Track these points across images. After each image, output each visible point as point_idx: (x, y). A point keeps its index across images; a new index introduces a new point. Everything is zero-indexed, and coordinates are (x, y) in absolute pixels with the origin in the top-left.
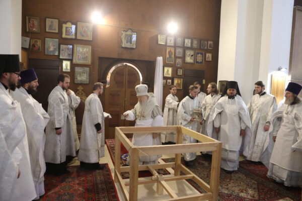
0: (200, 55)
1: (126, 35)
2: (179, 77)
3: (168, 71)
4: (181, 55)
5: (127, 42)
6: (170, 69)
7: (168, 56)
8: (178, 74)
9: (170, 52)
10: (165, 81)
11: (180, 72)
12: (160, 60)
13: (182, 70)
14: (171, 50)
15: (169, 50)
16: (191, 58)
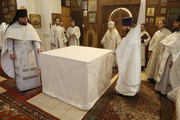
3: (151, 11)
8: (161, 13)
10: (148, 19)
11: (164, 11)
13: (166, 9)
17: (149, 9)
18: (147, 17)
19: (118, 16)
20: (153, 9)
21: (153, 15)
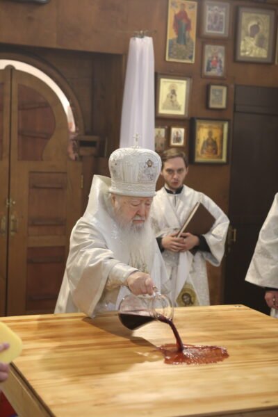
2: (216, 116)
3: (173, 92)
4: (223, 32)
6: (182, 87)
7: (171, 35)
8: (212, 105)
9: (181, 18)
11: (219, 98)
12: (142, 48)
13: (225, 90)
14: (187, 10)
15: (177, 11)
16: (260, 44)
17: (166, 85)
21: (181, 112)
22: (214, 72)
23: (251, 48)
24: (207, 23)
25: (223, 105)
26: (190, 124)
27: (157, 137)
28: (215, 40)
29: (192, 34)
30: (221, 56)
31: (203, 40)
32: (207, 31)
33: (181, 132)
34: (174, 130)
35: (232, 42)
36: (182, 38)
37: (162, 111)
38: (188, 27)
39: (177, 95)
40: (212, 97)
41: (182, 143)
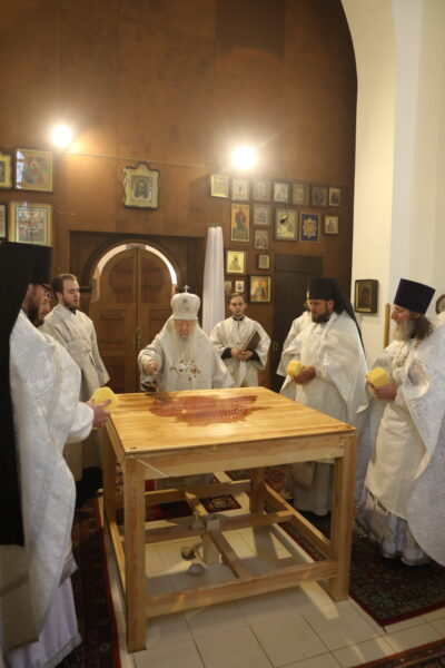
0: (310, 220)
1: (134, 177)
2: (263, 273)
3: (236, 259)
4: (266, 223)
5: (137, 195)
8: (261, 267)
9: (240, 215)
10: (230, 284)
11: (265, 262)
12: (216, 233)
13: (268, 257)
14: (243, 210)
15: (237, 211)
16: (290, 230)
17: (231, 255)
18: (229, 277)
19: (130, 272)
20: (241, 256)
21: (242, 271)
22: (261, 247)
23: (284, 232)
24: (256, 217)
25: (268, 266)
26: (247, 278)
27: (226, 287)
28: (261, 228)
29: (247, 224)
30: (266, 237)
31: (254, 228)
32: (256, 222)
33: (242, 283)
34: (237, 283)
35: (272, 228)
36: (240, 227)
37: (229, 271)
38: (244, 220)
39: (238, 260)
40: (260, 262)
41: (242, 291)
